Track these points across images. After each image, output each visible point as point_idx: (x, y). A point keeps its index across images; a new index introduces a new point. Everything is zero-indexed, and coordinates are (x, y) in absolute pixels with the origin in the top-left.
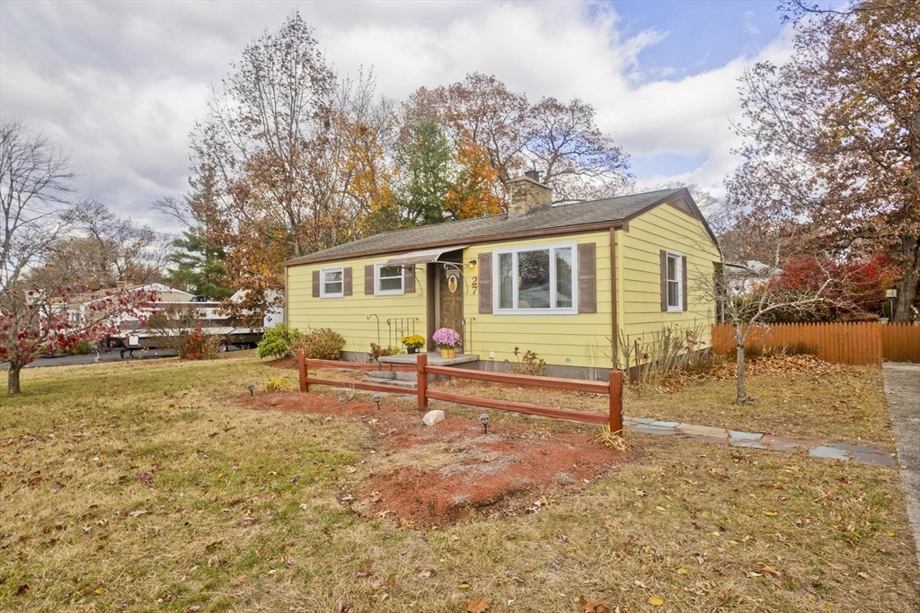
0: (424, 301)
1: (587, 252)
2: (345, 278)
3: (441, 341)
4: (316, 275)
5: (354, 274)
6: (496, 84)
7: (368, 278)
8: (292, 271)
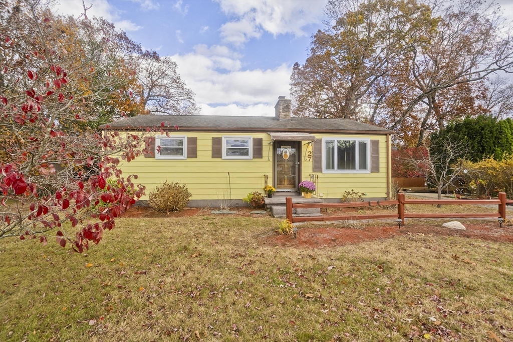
0: (270, 164)
1: (375, 144)
2: (188, 144)
5: (200, 143)
7: (216, 146)
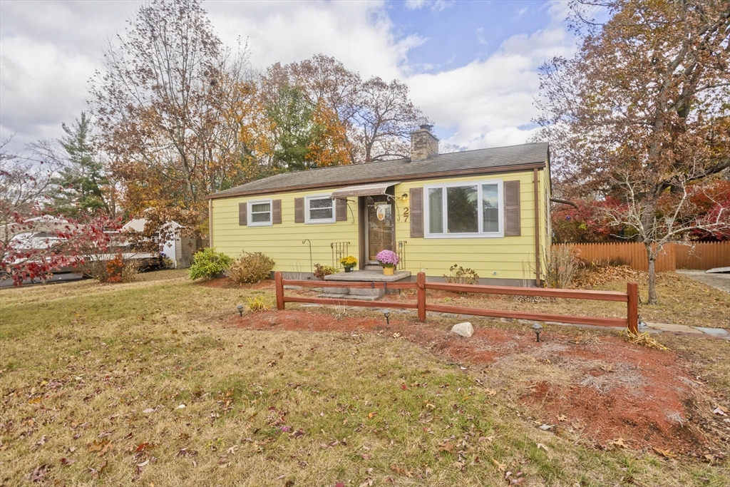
0: (356, 228)
1: (513, 189)
2: (274, 208)
3: (386, 261)
4: (243, 207)
5: (283, 205)
6: (336, 64)
7: (298, 209)
8: (216, 203)
